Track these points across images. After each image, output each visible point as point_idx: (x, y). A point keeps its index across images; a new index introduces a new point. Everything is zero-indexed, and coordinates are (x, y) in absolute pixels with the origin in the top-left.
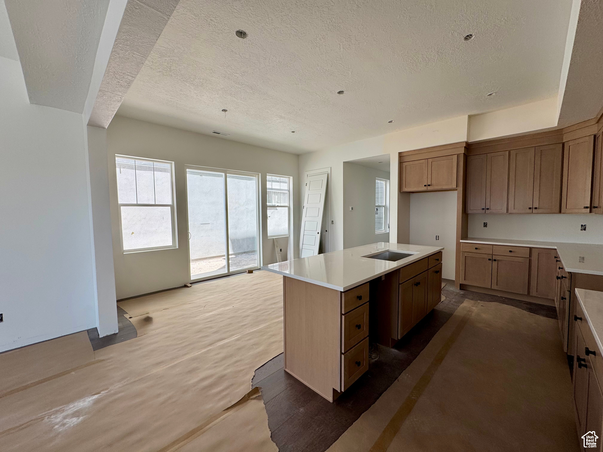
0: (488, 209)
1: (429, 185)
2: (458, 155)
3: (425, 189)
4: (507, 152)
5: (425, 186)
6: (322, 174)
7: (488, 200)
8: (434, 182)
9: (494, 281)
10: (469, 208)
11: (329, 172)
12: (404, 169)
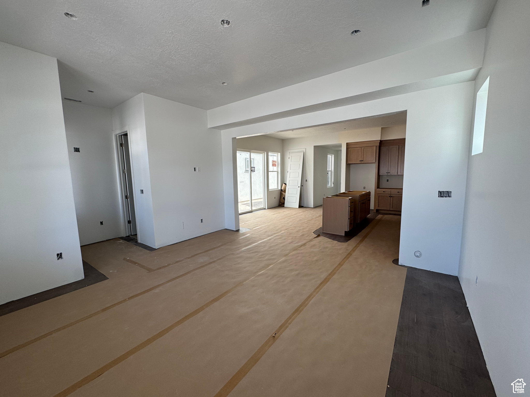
0: (389, 173)
1: (362, 161)
2: (376, 146)
3: (360, 162)
4: (398, 146)
5: (360, 161)
6: (301, 152)
7: (389, 168)
8: (364, 160)
9: (391, 206)
10: (380, 172)
11: (305, 151)
12: (349, 152)
